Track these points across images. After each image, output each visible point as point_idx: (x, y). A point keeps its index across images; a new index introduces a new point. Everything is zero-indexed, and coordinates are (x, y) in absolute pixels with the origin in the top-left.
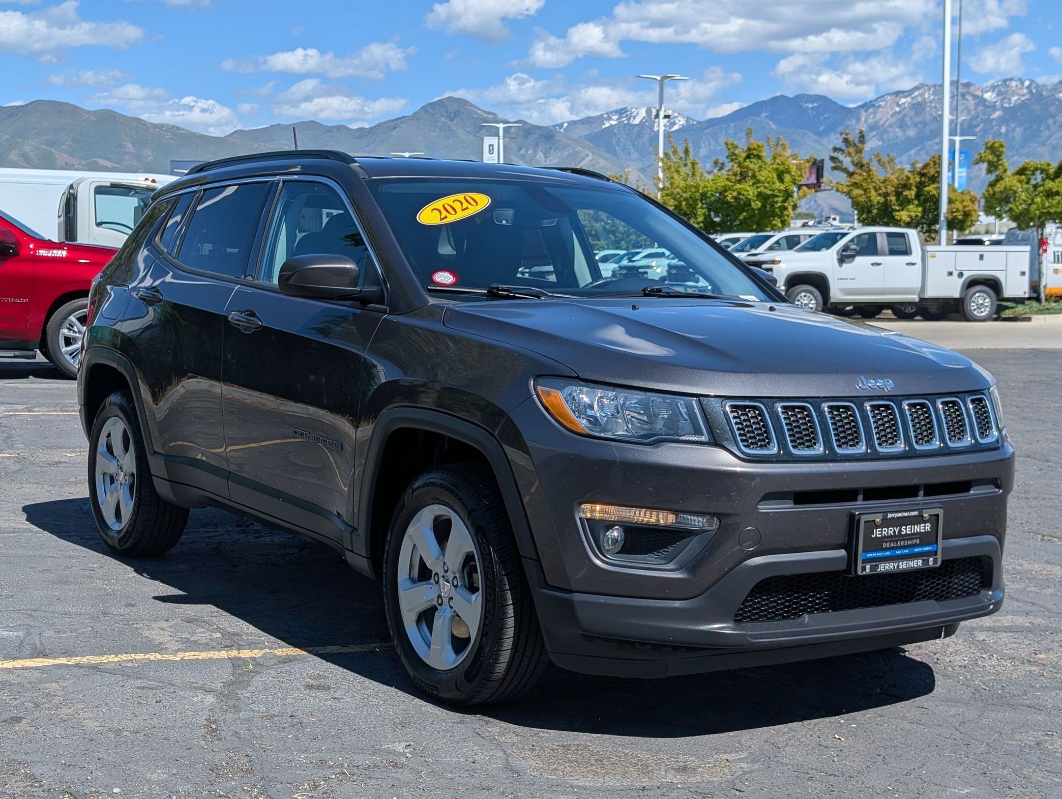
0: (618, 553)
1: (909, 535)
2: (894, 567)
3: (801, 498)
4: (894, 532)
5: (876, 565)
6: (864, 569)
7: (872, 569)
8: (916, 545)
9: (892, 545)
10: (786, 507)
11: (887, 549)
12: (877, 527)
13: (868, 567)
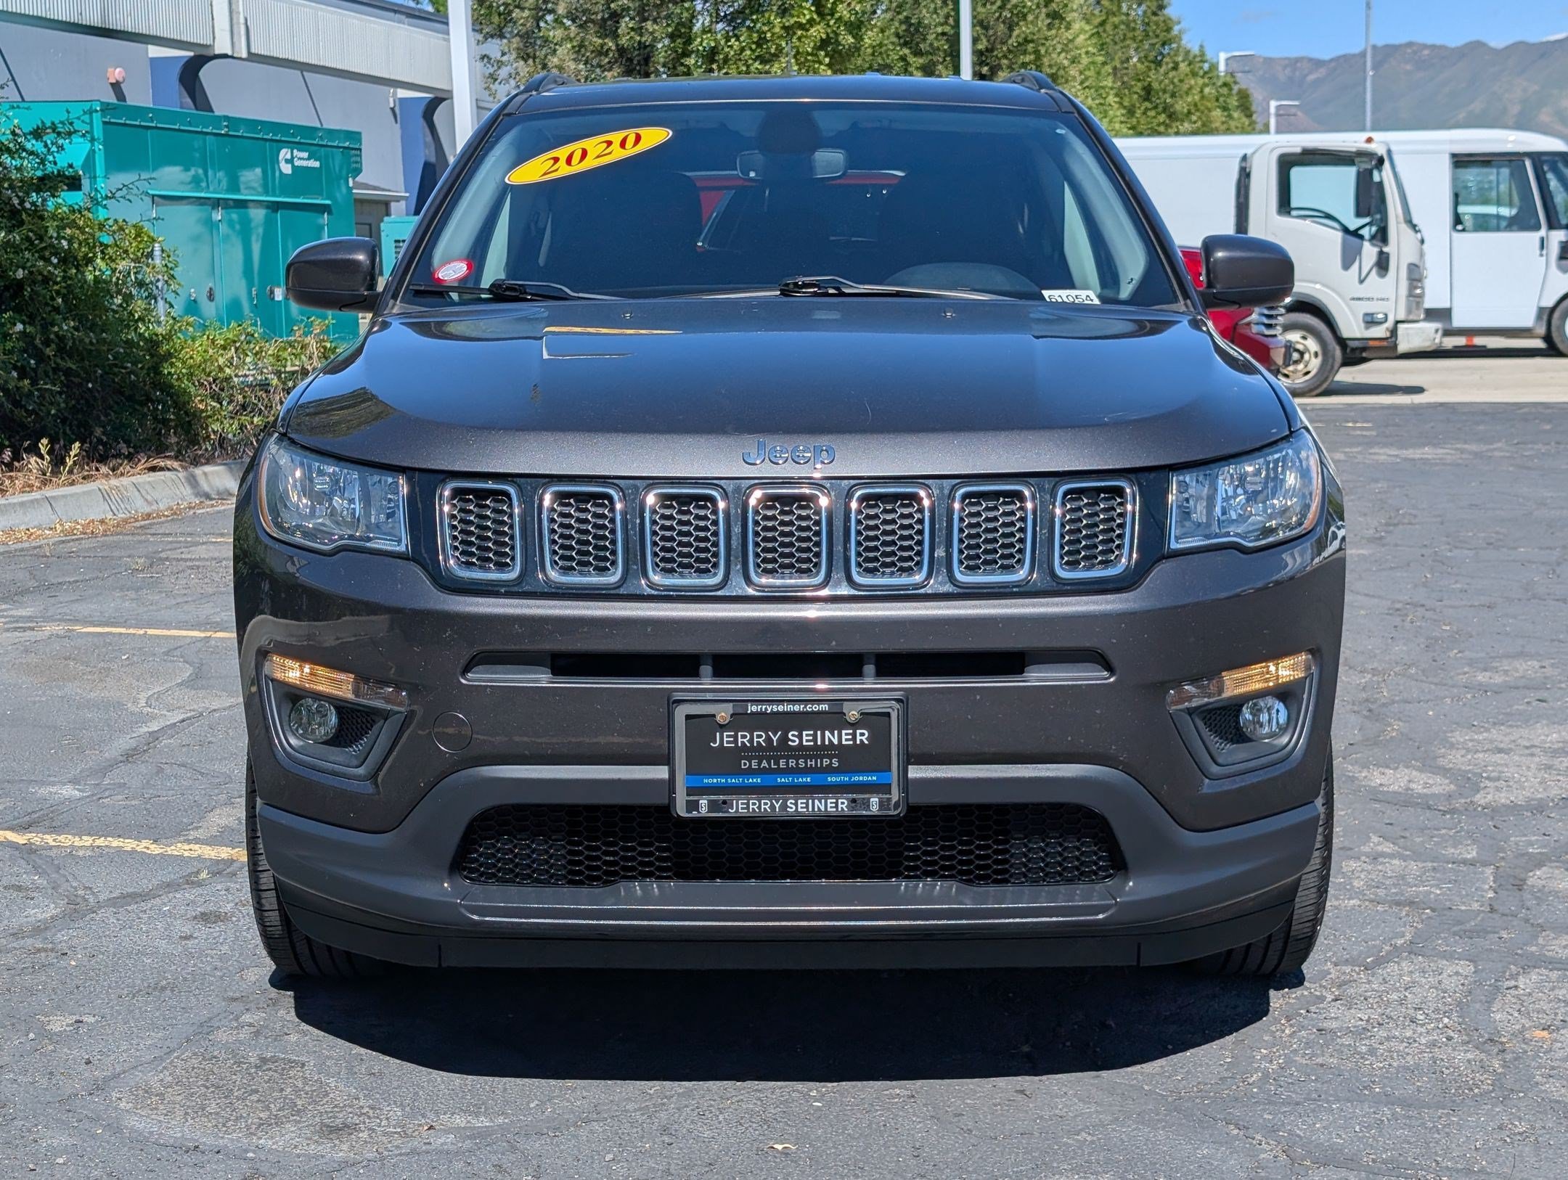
0: (325, 743)
1: (808, 748)
2: (773, 807)
3: (564, 664)
4: (769, 740)
5: (724, 802)
6: (693, 806)
7: (713, 806)
8: (830, 770)
9: (764, 764)
10: (542, 679)
11: (750, 772)
12: (722, 727)
13: (703, 802)
